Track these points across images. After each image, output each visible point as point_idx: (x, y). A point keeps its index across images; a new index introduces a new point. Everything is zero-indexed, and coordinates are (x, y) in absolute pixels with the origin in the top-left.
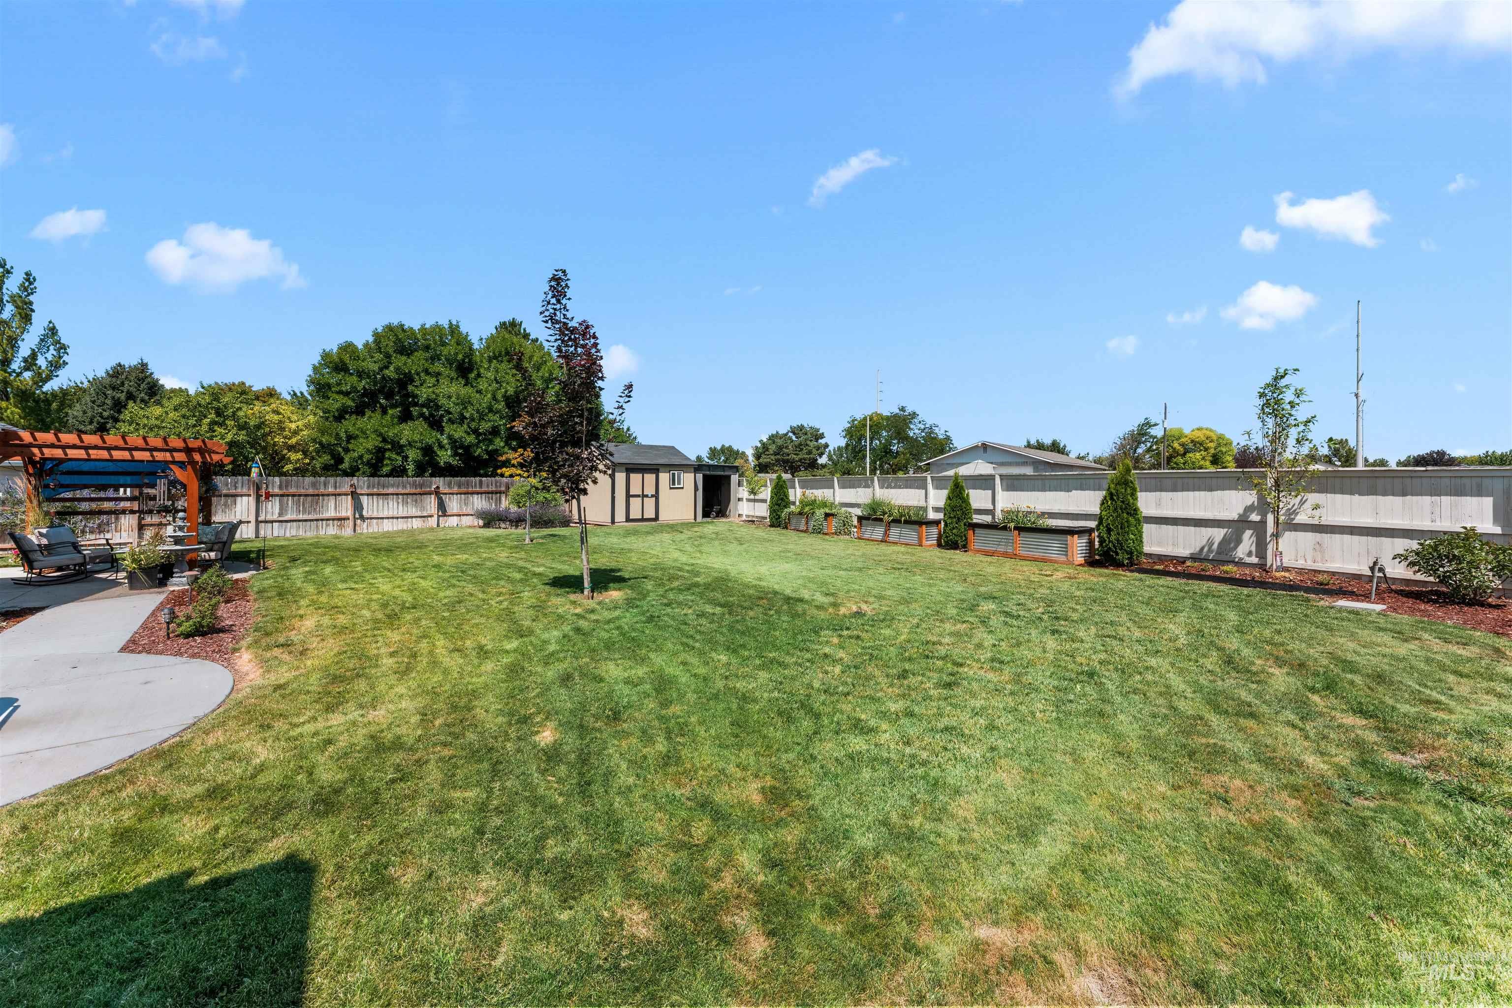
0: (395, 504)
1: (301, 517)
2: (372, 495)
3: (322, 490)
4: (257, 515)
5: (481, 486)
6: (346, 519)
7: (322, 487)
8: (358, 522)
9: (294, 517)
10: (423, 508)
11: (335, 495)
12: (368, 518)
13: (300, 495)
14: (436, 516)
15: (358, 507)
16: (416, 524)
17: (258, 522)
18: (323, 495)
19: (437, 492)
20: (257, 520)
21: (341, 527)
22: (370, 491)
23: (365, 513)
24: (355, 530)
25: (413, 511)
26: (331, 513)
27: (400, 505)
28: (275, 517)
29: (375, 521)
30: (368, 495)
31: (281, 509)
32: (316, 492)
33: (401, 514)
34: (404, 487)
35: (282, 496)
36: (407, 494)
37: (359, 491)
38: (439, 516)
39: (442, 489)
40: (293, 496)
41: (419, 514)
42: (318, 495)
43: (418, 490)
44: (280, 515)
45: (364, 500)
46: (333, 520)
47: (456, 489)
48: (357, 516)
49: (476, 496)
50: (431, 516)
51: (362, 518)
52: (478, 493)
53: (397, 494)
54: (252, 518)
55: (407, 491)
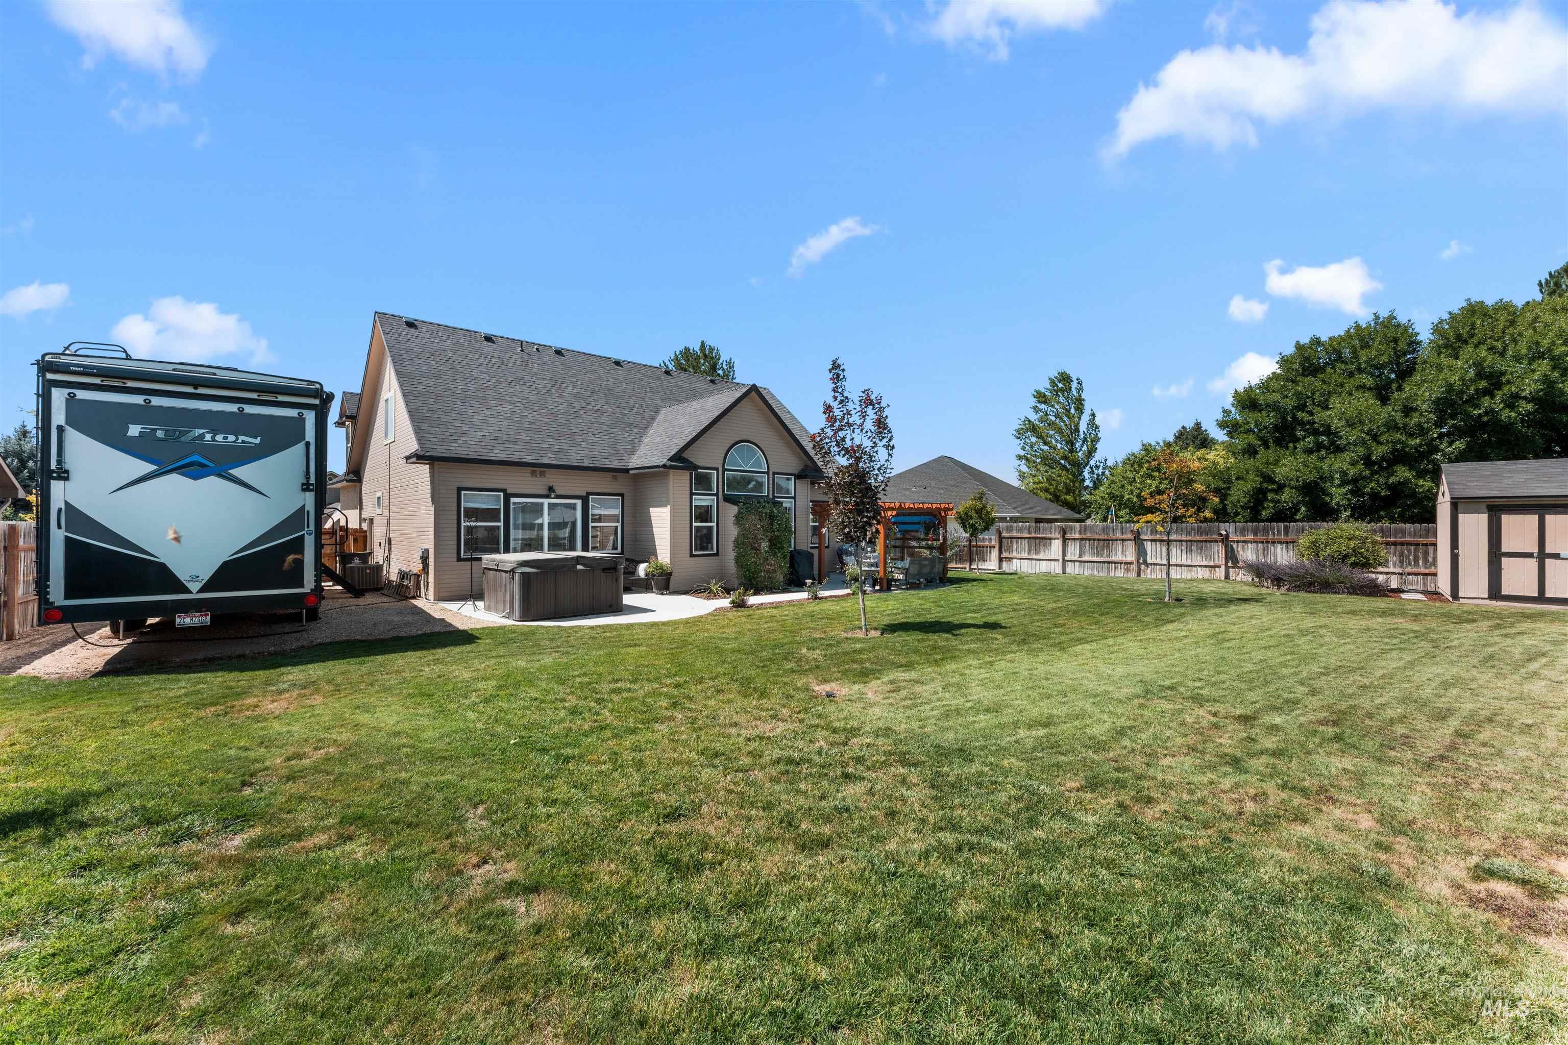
0: (1179, 551)
1: (1095, 559)
2: (1155, 541)
3: (1111, 536)
4: (1064, 554)
5: (1286, 534)
6: (1130, 563)
7: (1111, 532)
8: (1143, 567)
9: (1090, 559)
10: (1211, 558)
11: (1123, 540)
12: (1151, 564)
13: (1094, 540)
14: (1223, 567)
15: (1141, 552)
16: (1202, 573)
17: (1064, 561)
18: (1112, 540)
19: (1225, 540)
20: (1063, 560)
21: (1128, 570)
22: (1152, 537)
23: (1149, 560)
24: (1139, 575)
25: (1198, 560)
26: (1118, 557)
27: (1184, 552)
28: (1076, 558)
29: (1158, 567)
30: (1151, 541)
31: (1080, 551)
32: (1106, 537)
33: (1184, 562)
34: (1188, 534)
35: (1081, 539)
36: (1191, 541)
37: (1142, 537)
38: (1227, 568)
39: (1233, 537)
40: (1090, 540)
41: (1205, 563)
42: (1108, 540)
43: (1204, 538)
44: (1080, 555)
45: (1148, 546)
46: (1121, 563)
47: (1250, 537)
48: (1141, 561)
49: (1279, 546)
50: (1219, 567)
51: (1145, 562)
52: (1280, 542)
53: (1181, 541)
54: (1060, 558)
55: (1190, 538)
